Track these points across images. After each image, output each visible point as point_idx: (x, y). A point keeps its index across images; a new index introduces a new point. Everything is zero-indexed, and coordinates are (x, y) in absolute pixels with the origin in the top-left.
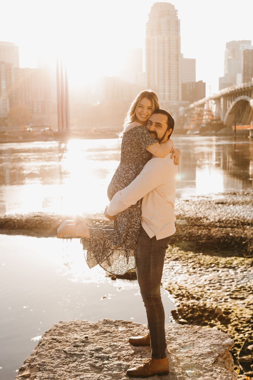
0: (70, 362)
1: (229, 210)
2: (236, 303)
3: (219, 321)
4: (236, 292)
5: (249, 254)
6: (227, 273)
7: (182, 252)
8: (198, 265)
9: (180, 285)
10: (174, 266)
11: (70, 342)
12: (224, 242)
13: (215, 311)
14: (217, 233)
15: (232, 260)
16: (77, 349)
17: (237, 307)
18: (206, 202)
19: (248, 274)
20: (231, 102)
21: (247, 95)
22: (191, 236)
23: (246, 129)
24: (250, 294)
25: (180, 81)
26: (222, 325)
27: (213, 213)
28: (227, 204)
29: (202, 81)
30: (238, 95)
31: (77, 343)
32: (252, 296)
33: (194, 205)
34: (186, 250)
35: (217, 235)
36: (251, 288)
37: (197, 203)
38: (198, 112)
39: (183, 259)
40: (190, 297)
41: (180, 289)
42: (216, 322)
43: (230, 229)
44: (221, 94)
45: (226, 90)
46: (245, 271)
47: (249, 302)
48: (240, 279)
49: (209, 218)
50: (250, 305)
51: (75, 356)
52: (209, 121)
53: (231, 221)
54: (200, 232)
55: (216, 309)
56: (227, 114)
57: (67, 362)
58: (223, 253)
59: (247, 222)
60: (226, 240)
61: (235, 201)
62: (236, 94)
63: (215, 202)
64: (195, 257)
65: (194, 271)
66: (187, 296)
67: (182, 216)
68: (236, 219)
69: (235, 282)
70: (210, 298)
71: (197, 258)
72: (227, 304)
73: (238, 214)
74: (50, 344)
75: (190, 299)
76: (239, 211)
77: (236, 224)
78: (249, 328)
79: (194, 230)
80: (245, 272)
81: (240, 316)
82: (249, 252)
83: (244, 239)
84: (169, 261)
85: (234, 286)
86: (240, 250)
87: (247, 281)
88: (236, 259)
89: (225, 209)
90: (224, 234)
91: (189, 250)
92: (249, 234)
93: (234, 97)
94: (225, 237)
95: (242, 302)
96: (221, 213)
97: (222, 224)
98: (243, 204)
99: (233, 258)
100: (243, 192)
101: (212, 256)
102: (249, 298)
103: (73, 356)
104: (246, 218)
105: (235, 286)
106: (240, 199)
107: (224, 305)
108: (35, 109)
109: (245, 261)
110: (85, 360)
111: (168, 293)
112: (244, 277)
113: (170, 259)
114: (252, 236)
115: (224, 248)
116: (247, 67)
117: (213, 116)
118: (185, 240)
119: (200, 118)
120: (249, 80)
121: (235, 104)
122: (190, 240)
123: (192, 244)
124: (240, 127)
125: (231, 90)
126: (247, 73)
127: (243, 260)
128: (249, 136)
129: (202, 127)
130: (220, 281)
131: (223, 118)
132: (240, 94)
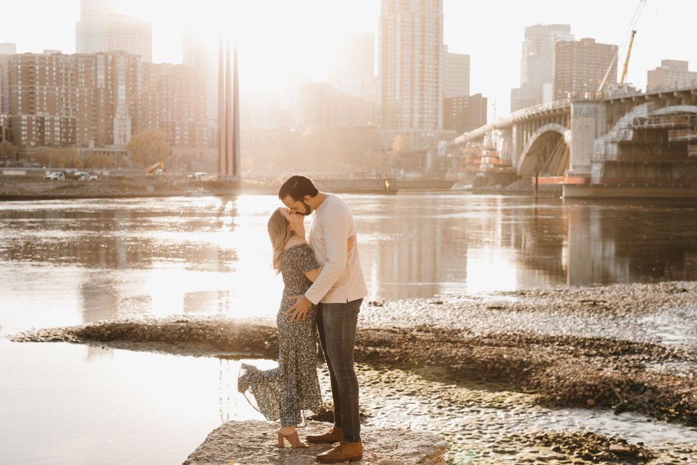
1: (509, 320)
2: (501, 459)
5: (533, 387)
6: (493, 415)
7: (423, 382)
12: (493, 369)
14: (483, 354)
15: (504, 396)
18: (472, 306)
20: (531, 135)
21: (560, 123)
22: (440, 357)
23: (556, 183)
24: (526, 446)
25: (440, 94)
27: (481, 323)
28: (508, 310)
29: (481, 95)
30: (542, 122)
33: (451, 310)
34: (430, 380)
35: (481, 357)
36: (529, 438)
37: (456, 307)
38: (472, 151)
39: (423, 394)
43: (505, 348)
44: (513, 119)
45: (522, 113)
46: (522, 413)
49: (473, 330)
50: (524, 461)
52: (491, 166)
53: (510, 336)
54: (454, 351)
56: (523, 156)
58: (490, 386)
59: (535, 339)
60: (497, 365)
61: (521, 305)
62: (540, 121)
63: (486, 306)
65: (440, 411)
67: (427, 326)
68: (518, 333)
72: (487, 459)
73: (524, 326)
76: (526, 322)
77: (517, 341)
79: (444, 349)
80: (521, 415)
82: (531, 385)
83: (526, 364)
85: (501, 434)
86: (518, 381)
89: (503, 318)
90: (494, 355)
91: (434, 380)
92: (536, 357)
93: (536, 125)
94: (496, 360)
95: (512, 457)
96: (494, 325)
97: (492, 340)
98: (534, 310)
99: (505, 393)
100: (536, 292)
104: (535, 332)
106: (530, 302)
107: (482, 460)
108: (178, 137)
112: (520, 421)
114: (540, 360)
115: (493, 378)
116: (562, 72)
117: (498, 158)
118: (428, 364)
119: (476, 161)
120: (565, 96)
121: (538, 138)
122: (437, 365)
123: (439, 371)
124: (544, 180)
125: (530, 114)
126: (562, 82)
127: (521, 397)
128: (562, 195)
129: (477, 178)
130: (480, 426)
131: (517, 163)
132: (547, 121)
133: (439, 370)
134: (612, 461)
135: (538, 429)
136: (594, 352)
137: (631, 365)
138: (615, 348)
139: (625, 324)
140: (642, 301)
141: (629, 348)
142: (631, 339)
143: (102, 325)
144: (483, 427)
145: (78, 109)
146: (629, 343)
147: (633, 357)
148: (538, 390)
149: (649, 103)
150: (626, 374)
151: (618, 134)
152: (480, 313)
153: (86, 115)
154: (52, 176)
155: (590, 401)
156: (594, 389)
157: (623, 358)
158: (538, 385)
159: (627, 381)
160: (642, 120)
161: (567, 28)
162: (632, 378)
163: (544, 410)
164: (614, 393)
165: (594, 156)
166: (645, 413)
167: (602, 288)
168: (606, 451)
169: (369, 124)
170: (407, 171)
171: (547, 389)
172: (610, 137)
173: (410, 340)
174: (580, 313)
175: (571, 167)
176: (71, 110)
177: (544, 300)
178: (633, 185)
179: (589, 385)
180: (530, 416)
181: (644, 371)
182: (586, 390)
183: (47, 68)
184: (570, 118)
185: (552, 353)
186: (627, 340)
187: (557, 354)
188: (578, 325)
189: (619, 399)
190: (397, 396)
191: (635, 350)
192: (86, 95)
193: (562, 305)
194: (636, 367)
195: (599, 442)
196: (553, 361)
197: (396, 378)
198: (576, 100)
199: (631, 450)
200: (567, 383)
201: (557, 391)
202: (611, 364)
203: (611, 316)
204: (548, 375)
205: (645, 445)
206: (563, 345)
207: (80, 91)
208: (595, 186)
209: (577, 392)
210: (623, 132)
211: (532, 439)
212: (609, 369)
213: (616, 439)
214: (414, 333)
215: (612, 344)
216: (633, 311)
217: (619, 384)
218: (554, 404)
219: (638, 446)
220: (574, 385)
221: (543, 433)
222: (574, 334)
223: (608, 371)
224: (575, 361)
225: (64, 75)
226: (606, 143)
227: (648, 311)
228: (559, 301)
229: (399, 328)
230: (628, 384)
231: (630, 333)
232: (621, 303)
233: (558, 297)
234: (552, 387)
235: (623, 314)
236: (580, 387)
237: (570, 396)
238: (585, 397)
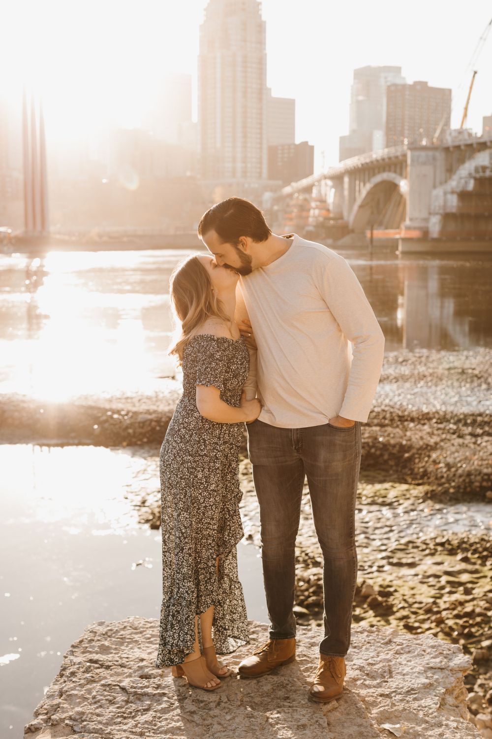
0: (138, 711)
2: (400, 575)
3: (372, 609)
4: (399, 552)
5: (418, 477)
6: (379, 515)
11: (130, 668)
12: (370, 455)
13: (361, 591)
15: (386, 489)
16: (149, 682)
17: (404, 581)
19: (419, 516)
20: (364, 186)
21: (396, 172)
23: (392, 236)
24: (426, 555)
25: (265, 141)
26: (378, 619)
29: (306, 142)
30: (376, 171)
31: (146, 670)
32: (430, 559)
36: (428, 544)
38: (300, 203)
40: (310, 563)
42: (364, 613)
43: (378, 428)
44: (345, 168)
45: (354, 162)
46: (413, 510)
47: (425, 572)
48: (405, 526)
50: (429, 577)
51: (147, 697)
52: (321, 219)
53: (378, 413)
55: (364, 586)
56: (356, 208)
57: (131, 713)
58: (367, 476)
59: (408, 416)
62: (373, 170)
66: (305, 561)
68: (386, 409)
69: (396, 532)
72: (384, 575)
73: (391, 400)
74: (87, 671)
75: (311, 566)
76: (391, 394)
77: (389, 419)
78: (431, 622)
80: (412, 514)
81: (411, 600)
82: (417, 474)
83: (406, 448)
85: (393, 540)
86: (399, 469)
87: (418, 529)
88: (393, 487)
90: (369, 437)
92: (416, 439)
93: (369, 174)
94: (371, 444)
95: (412, 571)
98: (397, 380)
99: (387, 485)
100: (395, 358)
102: (425, 564)
103: (141, 697)
104: (406, 407)
105: (396, 541)
106: (391, 371)
107: (377, 577)
109: (412, 492)
110: (170, 707)
112: (412, 523)
114: (421, 443)
115: (369, 465)
116: (394, 117)
117: (328, 211)
119: (304, 214)
121: (372, 188)
124: (379, 234)
125: (362, 162)
126: (393, 129)
127: (407, 490)
128: (398, 250)
129: (307, 232)
131: (349, 216)
132: (382, 169)
135: (436, 533)
136: (480, 431)
148: (426, 480)
151: (458, 183)
155: (489, 494)
158: (425, 474)
160: (484, 168)
161: (398, 70)
163: (438, 506)
165: (432, 208)
171: (437, 479)
172: (449, 187)
175: (408, 220)
178: (473, 238)
179: (486, 474)
182: (483, 480)
184: (407, 166)
185: (433, 434)
187: (439, 435)
188: (450, 398)
196: (436, 444)
198: (413, 146)
200: (459, 471)
201: (449, 481)
204: (435, 462)
206: (441, 423)
208: (433, 240)
209: (473, 482)
210: (463, 181)
211: (432, 546)
218: (448, 498)
220: (469, 474)
221: (443, 537)
222: (450, 409)
224: (461, 443)
226: (445, 194)
233: (420, 363)
234: (442, 477)
236: (476, 476)
237: (465, 488)
238: (484, 489)
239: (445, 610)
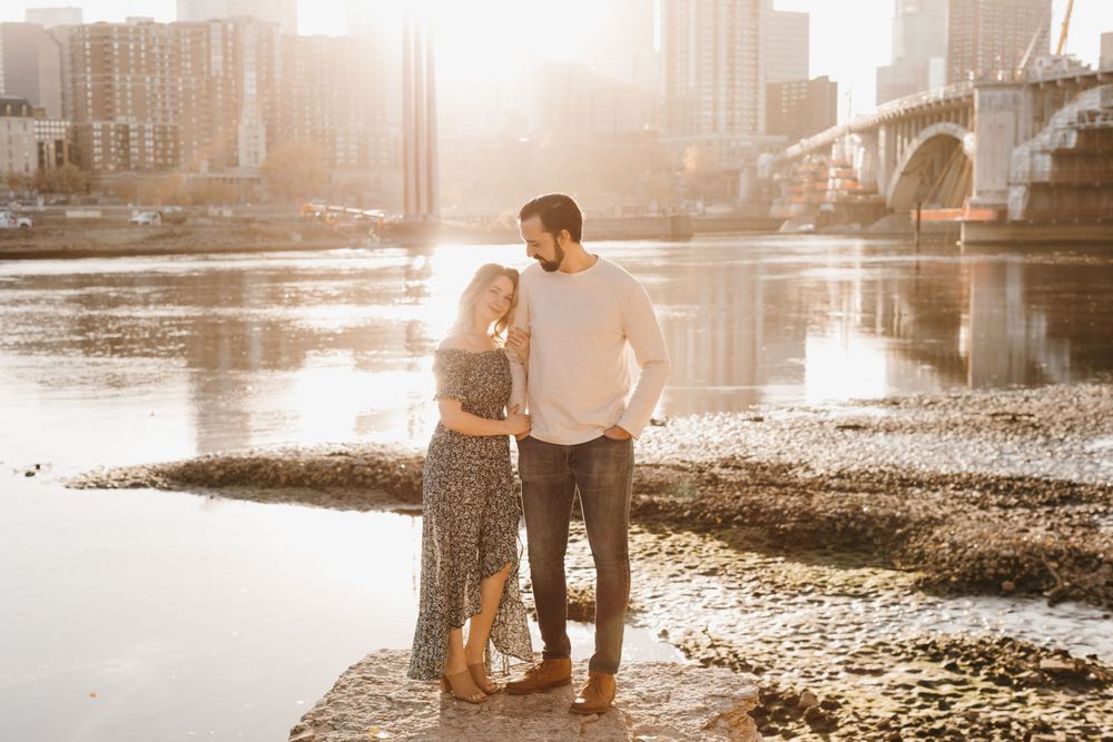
1: (872, 447)
2: (857, 684)
3: (809, 723)
4: (863, 656)
5: (911, 560)
6: (846, 608)
7: (730, 552)
8: (769, 588)
9: (715, 637)
10: (702, 589)
12: (846, 529)
13: (799, 701)
14: (829, 506)
15: (863, 576)
17: (861, 692)
18: (812, 425)
19: (901, 612)
20: (909, 142)
21: (956, 121)
22: (757, 510)
23: (950, 219)
24: (900, 661)
25: (761, 78)
26: (815, 735)
27: (826, 452)
28: (871, 430)
29: (827, 77)
30: (928, 120)
32: (904, 666)
33: (777, 431)
34: (741, 547)
35: (826, 511)
36: (905, 647)
37: (785, 426)
38: (812, 169)
39: (729, 572)
41: (712, 646)
42: (798, 728)
43: (866, 495)
44: (880, 116)
45: (894, 107)
46: (894, 604)
47: (893, 681)
48: (879, 624)
49: (813, 465)
50: (896, 687)
52: (845, 193)
53: (874, 474)
54: (781, 501)
55: (803, 695)
56: (896, 176)
58: (840, 559)
59: (916, 479)
60: (852, 524)
61: (892, 423)
62: (924, 118)
63: (835, 425)
64: (765, 566)
65: (757, 601)
66: (732, 664)
67: (738, 458)
68: (887, 469)
69: (865, 631)
70: (792, 670)
71: (768, 570)
72: (835, 684)
73: (897, 458)
76: (900, 450)
77: (885, 482)
79: (765, 497)
80: (892, 608)
81: (863, 714)
82: (909, 557)
83: (899, 522)
84: (691, 575)
85: (858, 641)
86: (887, 550)
87: (896, 628)
88: (873, 573)
89: (862, 444)
90: (849, 506)
91: (748, 549)
92: (917, 509)
93: (917, 126)
94: (850, 515)
95: (876, 680)
96: (848, 455)
97: (845, 482)
98: (913, 429)
99: (865, 571)
100: (918, 400)
101: (808, 566)
102: (895, 672)
104: (916, 467)
105: (862, 642)
106: (907, 417)
107: (826, 686)
108: (340, 154)
109: (898, 580)
111: (683, 654)
112: (889, 619)
113: (693, 571)
114: (923, 515)
115: (844, 545)
116: (960, 38)
117: (855, 180)
118: (738, 523)
119: (819, 185)
120: (964, 77)
121: (921, 147)
122: (752, 524)
123: (757, 534)
124: (931, 215)
125: (908, 107)
126: (960, 55)
127: (892, 578)
128: (959, 239)
129: (822, 212)
130: (823, 627)
131: (886, 188)
132: (936, 117)
133: (754, 531)
134: (1044, 687)
135: (920, 633)
136: (1013, 501)
137: (1075, 523)
138: (1048, 493)
139: (1065, 452)
140: (1092, 413)
141: (1072, 493)
142: (1075, 477)
143: (210, 460)
144: (829, 629)
145: (181, 111)
146: (1071, 485)
147: (1078, 508)
148: (920, 565)
149: (1104, 87)
150: (1067, 538)
151: (1052, 138)
152: (824, 435)
153: (194, 120)
154: (140, 218)
155: (1007, 585)
156: (1013, 564)
157: (1062, 511)
158: (921, 556)
159: (1069, 550)
160: (1092, 115)
162: (1077, 545)
163: (930, 599)
164: (1047, 570)
165: (1013, 175)
166: (1100, 604)
167: (1026, 392)
168: (1035, 670)
169: (647, 127)
170: (708, 203)
171: (935, 563)
172: (1039, 144)
173: (709, 482)
174: (990, 435)
175: (974, 193)
176: (171, 113)
177: (931, 413)
178: (1077, 220)
179: (1005, 558)
180: (907, 610)
181: (1097, 532)
182: (1000, 565)
183: (132, 46)
184: (973, 112)
185: (944, 503)
186: (1068, 479)
187: (953, 505)
188: (986, 455)
189: (1055, 581)
190: (686, 577)
191: (1081, 495)
192: (194, 87)
193: (960, 421)
194: (1083, 526)
195: (1022, 654)
196: (945, 516)
197: (686, 546)
198: (981, 83)
199: (1076, 667)
200: (969, 553)
201: (951, 566)
202: (1042, 521)
203: (1041, 440)
204: (937, 541)
205: (1100, 658)
206: (960, 489)
207: (184, 82)
208: (1015, 223)
209: (985, 569)
210: (1060, 134)
211: (909, 650)
212: (1038, 529)
213: (1052, 649)
214: (716, 470)
215: (1044, 486)
216: (1078, 430)
217: (1056, 556)
218: (947, 589)
219: (1088, 662)
220: (981, 557)
221: (928, 638)
222: (981, 470)
223: (1037, 533)
224: (981, 517)
225: (157, 56)
226: (1032, 154)
227: (1102, 430)
228: (955, 415)
229: (691, 463)
230: (1070, 555)
231: (1073, 467)
232: (1059, 418)
233: (954, 407)
234: (944, 561)
235: (1062, 436)
236: (990, 560)
237: (973, 577)
238: (999, 578)
239: (906, 726)
